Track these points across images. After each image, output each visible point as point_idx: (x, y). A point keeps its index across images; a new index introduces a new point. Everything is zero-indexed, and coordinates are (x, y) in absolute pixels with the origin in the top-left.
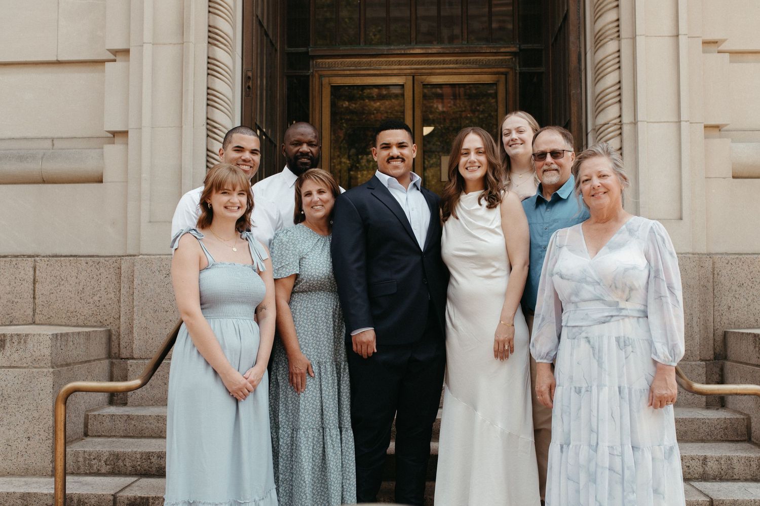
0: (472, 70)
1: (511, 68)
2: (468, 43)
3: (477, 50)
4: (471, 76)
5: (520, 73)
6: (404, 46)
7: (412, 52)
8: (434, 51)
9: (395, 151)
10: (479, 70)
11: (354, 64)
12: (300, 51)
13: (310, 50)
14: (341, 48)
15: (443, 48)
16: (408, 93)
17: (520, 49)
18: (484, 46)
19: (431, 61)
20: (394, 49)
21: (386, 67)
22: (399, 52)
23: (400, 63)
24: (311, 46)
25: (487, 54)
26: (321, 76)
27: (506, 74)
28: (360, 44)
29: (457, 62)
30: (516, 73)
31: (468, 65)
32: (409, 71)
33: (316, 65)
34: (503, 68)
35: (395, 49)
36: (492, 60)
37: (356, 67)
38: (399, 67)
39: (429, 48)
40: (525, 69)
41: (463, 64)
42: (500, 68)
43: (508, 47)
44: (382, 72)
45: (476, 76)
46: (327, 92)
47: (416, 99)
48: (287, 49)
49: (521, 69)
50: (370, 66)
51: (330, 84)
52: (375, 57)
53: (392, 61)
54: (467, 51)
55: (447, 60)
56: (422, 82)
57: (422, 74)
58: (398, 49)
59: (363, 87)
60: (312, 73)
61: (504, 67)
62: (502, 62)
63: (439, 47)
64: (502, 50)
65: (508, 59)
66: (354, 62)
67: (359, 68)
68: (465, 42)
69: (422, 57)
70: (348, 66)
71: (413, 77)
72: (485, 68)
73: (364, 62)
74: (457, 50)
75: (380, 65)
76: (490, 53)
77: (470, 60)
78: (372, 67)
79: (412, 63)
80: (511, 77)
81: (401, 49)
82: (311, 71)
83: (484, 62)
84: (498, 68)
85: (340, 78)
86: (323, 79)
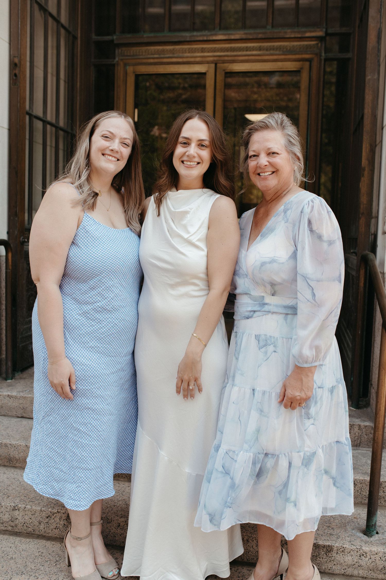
0: (275, 57)
1: (316, 54)
2: (273, 27)
3: (281, 35)
4: (274, 63)
6: (206, 33)
7: (215, 38)
8: (237, 37)
10: (283, 57)
11: (158, 52)
12: (106, 40)
13: (115, 37)
14: (145, 36)
15: (247, 34)
16: (209, 82)
17: (327, 34)
18: (289, 31)
19: (234, 48)
20: (197, 36)
21: (189, 55)
22: (201, 38)
23: (203, 50)
24: (117, 33)
25: (291, 39)
26: (125, 65)
27: (310, 61)
28: (164, 31)
29: (260, 49)
30: (321, 60)
31: (272, 52)
32: (211, 59)
33: (121, 54)
34: (307, 54)
36: (296, 45)
37: (160, 54)
38: (202, 54)
39: (232, 34)
40: (331, 55)
41: (267, 50)
42: (304, 54)
43: (313, 32)
44: (185, 60)
45: (279, 64)
46: (131, 81)
47: (218, 87)
48: (94, 37)
49: (327, 54)
50: (173, 54)
51: (134, 72)
52: (178, 45)
53: (195, 49)
54: (271, 37)
55: (250, 47)
56: (224, 70)
57: (224, 62)
58: (201, 36)
60: (118, 61)
61: (309, 53)
62: (307, 48)
63: (242, 32)
64: (308, 35)
65: (314, 45)
66: (158, 50)
67: (162, 56)
68: (269, 27)
69: (225, 44)
70: (152, 54)
71: (216, 64)
72: (289, 55)
73: (167, 50)
74: (260, 36)
75: (183, 53)
76: (295, 38)
77: (274, 46)
78: (175, 55)
79: (214, 50)
80: (315, 64)
81: (204, 35)
82: (117, 59)
83: (289, 48)
84: (302, 54)
85: (144, 66)
86: (128, 67)
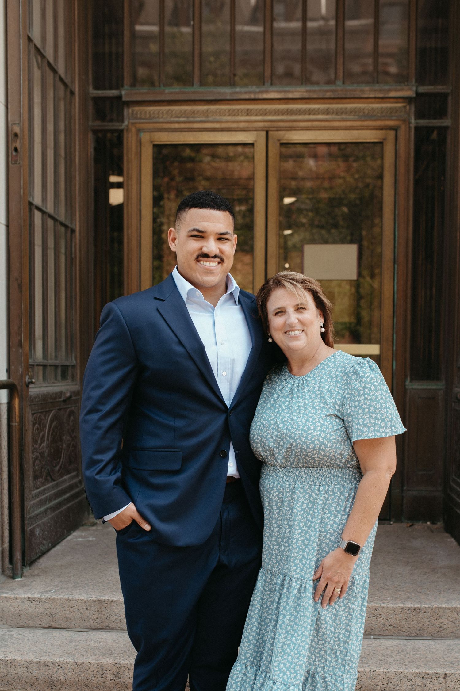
0: (348, 124)
1: (404, 121)
2: (344, 83)
3: (357, 94)
4: (347, 132)
5: (416, 128)
6: (254, 88)
7: (265, 96)
8: (297, 95)
9: (212, 246)
10: (359, 123)
11: (185, 114)
12: (111, 95)
13: (123, 92)
14: (167, 91)
15: (309, 91)
16: (258, 155)
17: (418, 94)
18: (367, 88)
19: (292, 110)
20: (240, 93)
21: (229, 118)
22: (247, 96)
23: (248, 113)
24: (125, 87)
25: (370, 100)
26: (139, 131)
27: (396, 129)
28: (193, 85)
29: (327, 112)
30: (410, 128)
31: (344, 116)
32: (261, 125)
33: (132, 114)
34: (392, 120)
35: (241, 91)
36: (377, 108)
37: (188, 117)
38: (248, 118)
39: (289, 92)
40: (423, 122)
41: (337, 113)
42: (388, 120)
43: (399, 90)
44: (224, 125)
45: (355, 133)
46: (148, 153)
47: (271, 163)
48: (94, 92)
49: (418, 121)
50: (207, 116)
51: (152, 142)
52: (215, 104)
53: (238, 110)
54: (344, 96)
55: (314, 109)
56: (279, 140)
57: (278, 129)
58: (246, 93)
59: (197, 147)
60: (127, 126)
61: (394, 118)
62: (391, 112)
63: (303, 89)
64: (392, 94)
65: (400, 108)
66: (186, 111)
67: (192, 119)
68: (339, 83)
69: (280, 104)
70: (177, 117)
71: (267, 132)
72: (367, 120)
73: (199, 111)
74: (328, 95)
75: (220, 116)
76: (375, 98)
77: (346, 109)
78: (210, 119)
79: (265, 113)
80: (402, 133)
81: (250, 92)
82: (126, 123)
83: (366, 112)
84: (385, 120)
85: (166, 133)
86: (142, 134)
